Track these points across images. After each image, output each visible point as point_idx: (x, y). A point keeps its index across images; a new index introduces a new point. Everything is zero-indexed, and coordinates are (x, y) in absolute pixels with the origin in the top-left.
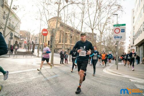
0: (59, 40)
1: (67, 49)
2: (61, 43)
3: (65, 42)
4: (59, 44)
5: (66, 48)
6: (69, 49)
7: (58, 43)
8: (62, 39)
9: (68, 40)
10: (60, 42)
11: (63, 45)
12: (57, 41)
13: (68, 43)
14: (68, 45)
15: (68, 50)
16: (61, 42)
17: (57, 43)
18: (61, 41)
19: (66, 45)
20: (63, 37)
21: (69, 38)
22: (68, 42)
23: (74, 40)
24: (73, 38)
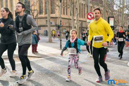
0: (38, 10)
1: (56, 25)
2: (43, 15)
3: (52, 13)
4: (40, 16)
5: (53, 24)
6: (59, 27)
7: (37, 15)
8: (44, 5)
9: (57, 8)
10: (41, 12)
11: (47, 18)
12: (34, 10)
13: (57, 13)
14: (56, 18)
15: (57, 28)
16: (44, 13)
17: (35, 14)
18: (43, 11)
19: (52, 18)
20: (46, 3)
21: (57, 3)
22: (57, 11)
23: (68, 6)
24: (66, 3)
